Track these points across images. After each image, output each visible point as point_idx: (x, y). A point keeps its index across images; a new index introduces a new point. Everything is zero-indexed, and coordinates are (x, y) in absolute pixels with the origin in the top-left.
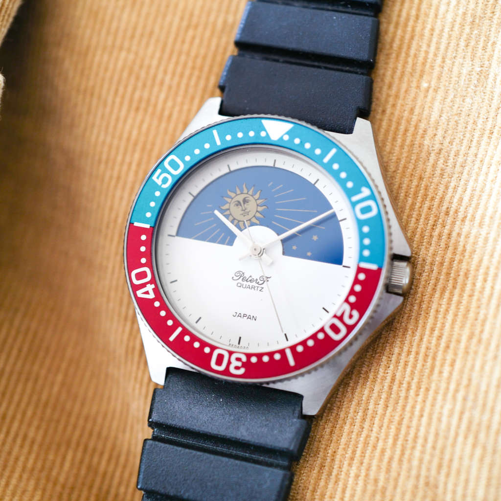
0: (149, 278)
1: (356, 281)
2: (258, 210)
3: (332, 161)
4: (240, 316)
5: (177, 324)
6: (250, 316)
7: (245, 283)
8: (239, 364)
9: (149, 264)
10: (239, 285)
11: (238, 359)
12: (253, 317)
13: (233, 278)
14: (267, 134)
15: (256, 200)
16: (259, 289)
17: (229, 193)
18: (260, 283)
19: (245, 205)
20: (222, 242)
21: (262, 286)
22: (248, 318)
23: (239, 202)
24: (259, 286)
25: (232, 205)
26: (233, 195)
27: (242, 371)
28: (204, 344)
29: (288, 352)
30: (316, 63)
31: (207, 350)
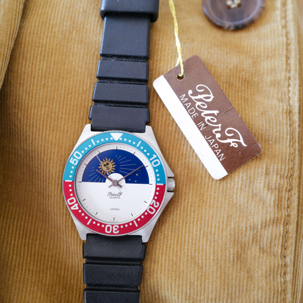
0: (75, 201)
1: (156, 191)
2: (113, 167)
3: (140, 146)
4: (113, 209)
5: (89, 218)
6: (116, 209)
7: (113, 196)
8: (116, 229)
9: (74, 196)
10: (110, 197)
11: (116, 228)
12: (118, 209)
13: (107, 195)
14: (113, 139)
15: (112, 163)
16: (119, 198)
19: (108, 166)
20: (101, 182)
21: (120, 196)
23: (105, 165)
26: (102, 162)
27: (118, 232)
28: (101, 224)
29: (135, 222)
30: (126, 105)
31: (103, 226)
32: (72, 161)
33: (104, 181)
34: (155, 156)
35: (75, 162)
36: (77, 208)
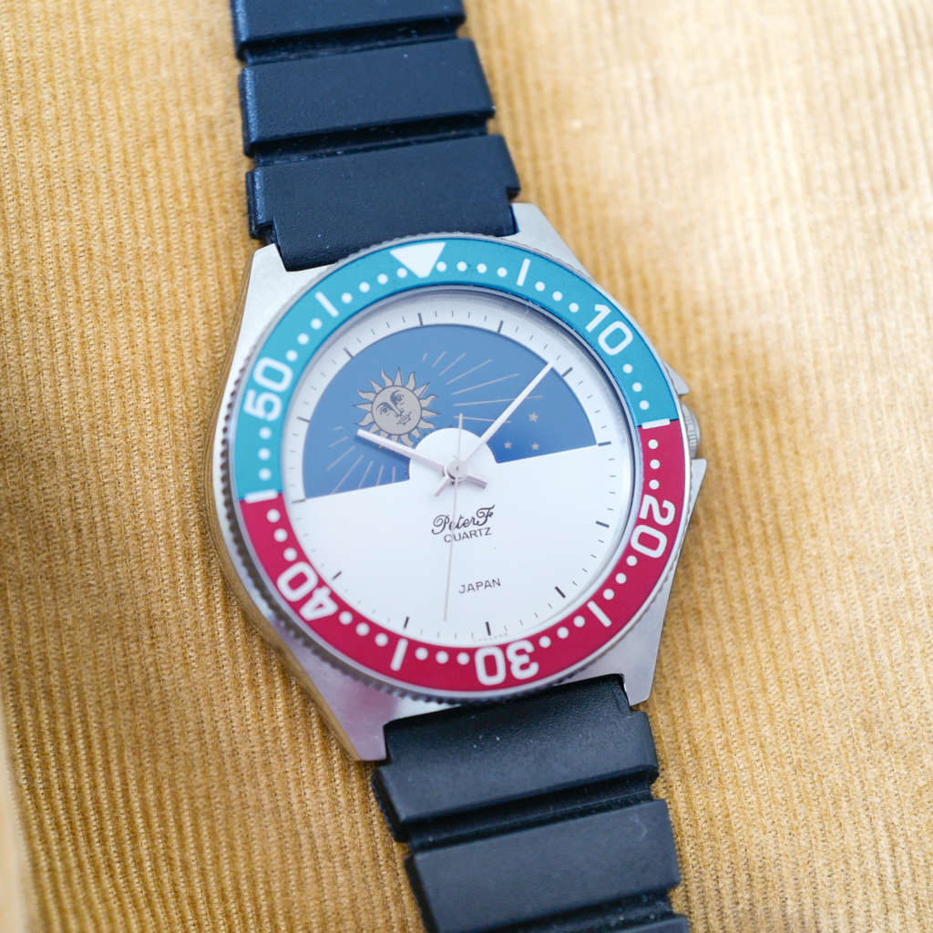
0: (312, 581)
1: (649, 455)
2: (423, 406)
3: (531, 280)
4: (471, 588)
5: (393, 637)
6: (487, 581)
7: (456, 532)
8: (525, 659)
9: (302, 557)
10: (448, 538)
11: (520, 652)
12: (494, 581)
13: (433, 531)
14: (409, 272)
15: (412, 391)
16: (484, 532)
17: (364, 396)
18: (480, 523)
19: (398, 405)
21: (486, 525)
22: (486, 586)
23: (385, 404)
24: (481, 527)
25: (377, 413)
26: (370, 396)
27: (534, 669)
28: (453, 652)
29: (593, 607)
30: (400, 140)
31: (463, 659)
32: (254, 405)
33: (404, 476)
34: (604, 311)
35: (269, 407)
36: (331, 608)
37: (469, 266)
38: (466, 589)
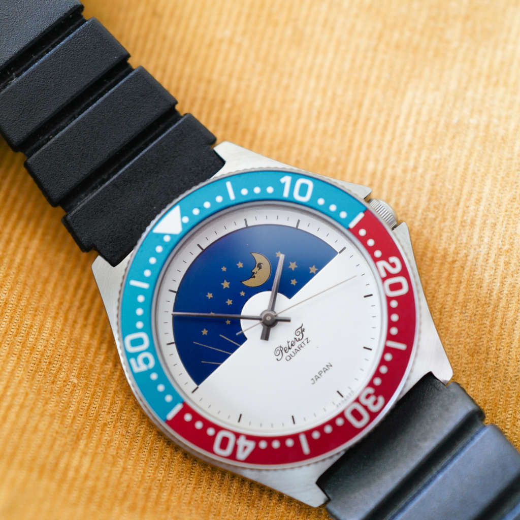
0: (232, 437)
1: (363, 240)
3: (237, 192)
4: (317, 378)
5: (294, 437)
6: (324, 368)
7: (290, 352)
8: (373, 399)
10: (288, 358)
11: (368, 396)
12: (327, 366)
13: (277, 360)
14: (171, 235)
16: (305, 342)
18: (300, 338)
21: (305, 338)
22: (325, 372)
24: (303, 340)
27: (381, 400)
28: (332, 422)
29: (390, 343)
31: (340, 422)
32: (138, 365)
33: (243, 339)
34: (287, 180)
35: (146, 361)
36: (251, 445)
37: (199, 208)
38: (315, 380)
